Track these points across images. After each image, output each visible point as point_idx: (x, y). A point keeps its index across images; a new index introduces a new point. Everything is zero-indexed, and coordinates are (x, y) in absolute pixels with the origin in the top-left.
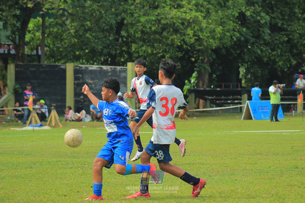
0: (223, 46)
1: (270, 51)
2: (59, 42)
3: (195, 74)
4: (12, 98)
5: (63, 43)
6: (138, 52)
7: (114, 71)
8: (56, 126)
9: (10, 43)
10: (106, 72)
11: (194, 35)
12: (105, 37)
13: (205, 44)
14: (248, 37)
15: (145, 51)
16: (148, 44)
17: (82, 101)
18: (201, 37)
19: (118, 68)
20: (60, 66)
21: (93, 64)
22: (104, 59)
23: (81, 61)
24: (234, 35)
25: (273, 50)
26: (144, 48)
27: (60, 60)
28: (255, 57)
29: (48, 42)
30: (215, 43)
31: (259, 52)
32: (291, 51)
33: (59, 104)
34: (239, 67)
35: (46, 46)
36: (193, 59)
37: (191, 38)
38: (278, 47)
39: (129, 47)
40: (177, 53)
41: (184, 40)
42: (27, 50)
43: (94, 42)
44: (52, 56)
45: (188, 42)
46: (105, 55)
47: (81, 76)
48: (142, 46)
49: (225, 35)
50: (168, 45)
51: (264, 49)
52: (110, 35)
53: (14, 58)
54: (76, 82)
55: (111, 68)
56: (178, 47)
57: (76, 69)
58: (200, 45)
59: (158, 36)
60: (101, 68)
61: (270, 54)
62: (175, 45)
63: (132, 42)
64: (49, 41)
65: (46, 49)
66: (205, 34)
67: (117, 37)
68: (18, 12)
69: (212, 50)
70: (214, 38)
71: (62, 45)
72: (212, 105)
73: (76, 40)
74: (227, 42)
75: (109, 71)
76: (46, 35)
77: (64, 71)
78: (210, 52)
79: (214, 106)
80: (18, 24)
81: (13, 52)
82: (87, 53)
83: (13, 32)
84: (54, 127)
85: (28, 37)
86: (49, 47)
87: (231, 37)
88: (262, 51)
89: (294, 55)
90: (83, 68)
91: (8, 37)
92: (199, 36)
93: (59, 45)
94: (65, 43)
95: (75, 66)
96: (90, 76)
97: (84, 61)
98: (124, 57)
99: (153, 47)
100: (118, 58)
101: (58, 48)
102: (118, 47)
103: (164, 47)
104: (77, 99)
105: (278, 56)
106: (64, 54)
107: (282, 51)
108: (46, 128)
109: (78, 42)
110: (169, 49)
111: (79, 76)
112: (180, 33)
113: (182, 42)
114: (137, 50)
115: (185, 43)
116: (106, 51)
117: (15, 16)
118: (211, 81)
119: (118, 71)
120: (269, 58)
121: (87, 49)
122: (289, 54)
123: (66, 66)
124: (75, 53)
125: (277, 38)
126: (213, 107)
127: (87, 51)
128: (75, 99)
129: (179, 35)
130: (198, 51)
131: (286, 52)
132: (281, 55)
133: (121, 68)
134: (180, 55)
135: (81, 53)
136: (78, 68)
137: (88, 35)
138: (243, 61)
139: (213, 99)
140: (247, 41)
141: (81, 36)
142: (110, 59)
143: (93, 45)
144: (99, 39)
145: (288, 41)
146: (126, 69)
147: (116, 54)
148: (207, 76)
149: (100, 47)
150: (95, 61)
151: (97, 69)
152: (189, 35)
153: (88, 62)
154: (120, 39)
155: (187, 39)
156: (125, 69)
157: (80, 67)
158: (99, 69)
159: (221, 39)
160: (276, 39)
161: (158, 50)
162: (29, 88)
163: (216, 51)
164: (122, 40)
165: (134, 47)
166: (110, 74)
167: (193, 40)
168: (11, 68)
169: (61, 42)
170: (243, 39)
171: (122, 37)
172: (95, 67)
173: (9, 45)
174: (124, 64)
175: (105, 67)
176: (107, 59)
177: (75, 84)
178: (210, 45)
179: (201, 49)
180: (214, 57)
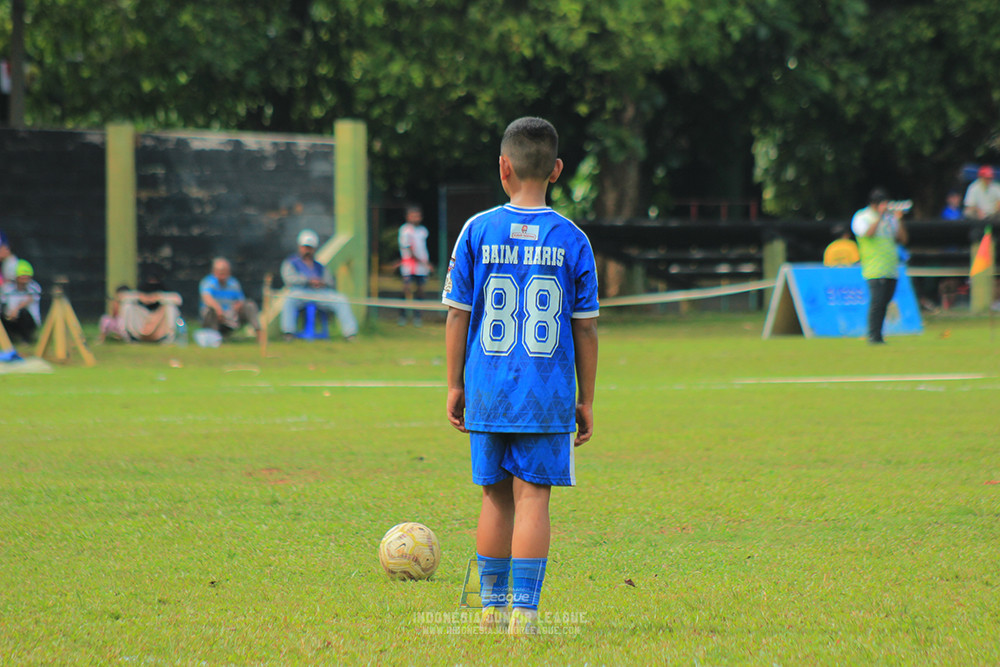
0: (693, 64)
1: (863, 82)
2: (78, 44)
3: (587, 167)
5: (92, 48)
6: (374, 84)
7: (286, 155)
8: (72, 358)
10: (256, 158)
11: (585, 19)
12: (253, 25)
13: (626, 51)
14: (784, 25)
15: (399, 81)
16: (413, 52)
17: (168, 266)
18: (612, 25)
19: (303, 142)
20: (81, 135)
21: (207, 126)
22: (249, 112)
23: (161, 116)
24: (735, 19)
25: (877, 74)
26: (396, 68)
27: (82, 112)
28: (814, 103)
29: (35, 46)
30: (663, 48)
31: (824, 83)
32: (946, 79)
33: (81, 277)
34: (750, 141)
35: (29, 59)
36: (583, 109)
37: (571, 31)
38: (900, 66)
39: (342, 66)
40: (520, 88)
41: (545, 38)
43: (209, 44)
44: (50, 95)
45: (561, 45)
46: (252, 95)
47: (160, 171)
48: (390, 58)
49: (699, 19)
50: (485, 56)
51: (843, 73)
52: (268, 21)
54: (145, 195)
55: (275, 144)
56: (525, 63)
57: (145, 147)
58: (606, 55)
59: (448, 24)
60: (238, 144)
61: (864, 91)
62: (515, 60)
63: (350, 45)
64: (39, 39)
65: (30, 69)
66: (624, 14)
67: (296, 25)
69: (652, 76)
70: (658, 29)
71: (89, 58)
72: (654, 283)
73: (141, 38)
74: (709, 46)
75: (267, 154)
76: (28, 19)
77: (98, 154)
78: (642, 82)
79: (661, 285)
82: (184, 87)
84: (63, 363)
86: (40, 63)
87: (722, 26)
88: (835, 79)
89: (958, 95)
90: (170, 146)
92: (602, 24)
93: (79, 57)
94: (101, 49)
95: (138, 139)
96: (197, 174)
97: (174, 116)
98: (322, 101)
99: (430, 62)
100: (301, 106)
101: (75, 67)
102: (298, 64)
103: (474, 64)
104: (149, 261)
105: (899, 97)
106: (95, 89)
107: (912, 79)
108: (33, 366)
109: (149, 45)
110: (492, 72)
111: (154, 174)
112: (534, 13)
113: (540, 47)
114: (370, 77)
115: (551, 46)
116: (253, 79)
118: (648, 193)
119: (302, 156)
120: (865, 105)
121: (183, 68)
122: (941, 91)
123: (104, 135)
124: (138, 87)
125: (896, 29)
126: (655, 291)
127: (183, 79)
128: (140, 260)
129: (526, 20)
130: (601, 77)
131: (926, 83)
132: (911, 94)
133: (314, 146)
134: (531, 92)
135: (162, 89)
136: (149, 142)
137: (185, 17)
138: (769, 119)
139: (656, 261)
140: (780, 40)
141: (159, 22)
142: (269, 111)
143: (207, 54)
144: (227, 33)
145: (937, 43)
146: (332, 147)
147: (291, 91)
148: (632, 176)
149: (232, 65)
150: (216, 116)
151: (222, 148)
152: (564, 18)
153: (188, 120)
154: (308, 36)
155: (557, 33)
156: (326, 150)
157: (158, 139)
158: (229, 148)
159: (684, 33)
160: (891, 36)
161: (449, 77)
163: (666, 78)
164: (317, 38)
165: (359, 64)
166: (271, 165)
167: (579, 39)
169: (84, 48)
170: (763, 33)
171: (316, 26)
172: (212, 139)
174: (324, 126)
175: (252, 141)
176: (261, 109)
177: (139, 203)
178: (645, 58)
179: (611, 73)
180: (660, 100)
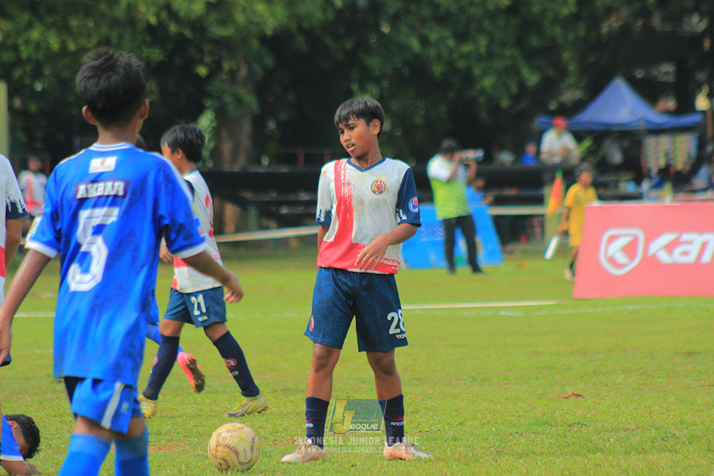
0: (300, 28)
1: (451, 43)
6: (15, 48)
13: (240, 18)
15: (38, 46)
16: (49, 20)
25: (462, 37)
26: (35, 34)
28: (406, 63)
30: (273, 15)
31: (415, 44)
32: (520, 42)
36: (202, 71)
37: (192, 1)
38: (480, 30)
40: (147, 51)
41: (168, 7)
45: (182, 13)
48: (30, 26)
50: (115, 22)
51: (433, 36)
56: (150, 29)
58: (223, 23)
61: (451, 51)
62: (141, 26)
69: (263, 39)
72: (265, 222)
74: (313, 12)
78: (255, 44)
79: (273, 224)
88: (424, 41)
89: (530, 56)
99: (64, 29)
103: (104, 30)
105: (480, 58)
107: (491, 40)
110: (121, 37)
113: (164, 15)
114: (10, 42)
115: (174, 15)
118: (260, 141)
120: (451, 64)
122: (516, 52)
126: (267, 228)
130: (220, 42)
131: (503, 45)
132: (490, 55)
134: (156, 54)
138: (367, 77)
139: (268, 203)
140: (376, 8)
145: (513, 9)
148: (246, 128)
155: (179, 3)
160: (473, 4)
161: (82, 42)
163: (276, 42)
167: (198, 8)
170: (362, 3)
178: (257, 24)
180: (269, 61)
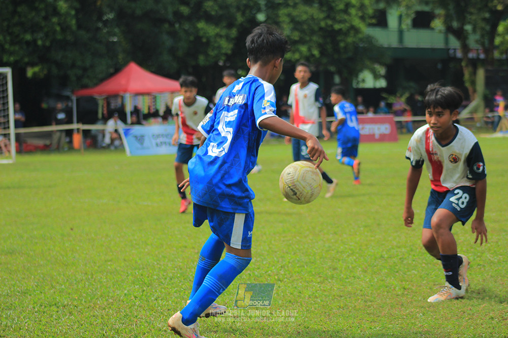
4: (482, 104)
9: (480, 48)
42: (496, 54)
53: (483, 62)
68: (487, 15)
80: (488, 28)
81: (482, 56)
83: (482, 36)
85: (497, 41)
91: (477, 41)
117: (484, 19)
162: (499, 93)
168: (481, 74)
173: (477, 50)
